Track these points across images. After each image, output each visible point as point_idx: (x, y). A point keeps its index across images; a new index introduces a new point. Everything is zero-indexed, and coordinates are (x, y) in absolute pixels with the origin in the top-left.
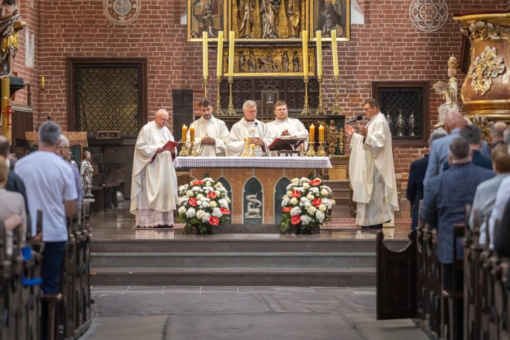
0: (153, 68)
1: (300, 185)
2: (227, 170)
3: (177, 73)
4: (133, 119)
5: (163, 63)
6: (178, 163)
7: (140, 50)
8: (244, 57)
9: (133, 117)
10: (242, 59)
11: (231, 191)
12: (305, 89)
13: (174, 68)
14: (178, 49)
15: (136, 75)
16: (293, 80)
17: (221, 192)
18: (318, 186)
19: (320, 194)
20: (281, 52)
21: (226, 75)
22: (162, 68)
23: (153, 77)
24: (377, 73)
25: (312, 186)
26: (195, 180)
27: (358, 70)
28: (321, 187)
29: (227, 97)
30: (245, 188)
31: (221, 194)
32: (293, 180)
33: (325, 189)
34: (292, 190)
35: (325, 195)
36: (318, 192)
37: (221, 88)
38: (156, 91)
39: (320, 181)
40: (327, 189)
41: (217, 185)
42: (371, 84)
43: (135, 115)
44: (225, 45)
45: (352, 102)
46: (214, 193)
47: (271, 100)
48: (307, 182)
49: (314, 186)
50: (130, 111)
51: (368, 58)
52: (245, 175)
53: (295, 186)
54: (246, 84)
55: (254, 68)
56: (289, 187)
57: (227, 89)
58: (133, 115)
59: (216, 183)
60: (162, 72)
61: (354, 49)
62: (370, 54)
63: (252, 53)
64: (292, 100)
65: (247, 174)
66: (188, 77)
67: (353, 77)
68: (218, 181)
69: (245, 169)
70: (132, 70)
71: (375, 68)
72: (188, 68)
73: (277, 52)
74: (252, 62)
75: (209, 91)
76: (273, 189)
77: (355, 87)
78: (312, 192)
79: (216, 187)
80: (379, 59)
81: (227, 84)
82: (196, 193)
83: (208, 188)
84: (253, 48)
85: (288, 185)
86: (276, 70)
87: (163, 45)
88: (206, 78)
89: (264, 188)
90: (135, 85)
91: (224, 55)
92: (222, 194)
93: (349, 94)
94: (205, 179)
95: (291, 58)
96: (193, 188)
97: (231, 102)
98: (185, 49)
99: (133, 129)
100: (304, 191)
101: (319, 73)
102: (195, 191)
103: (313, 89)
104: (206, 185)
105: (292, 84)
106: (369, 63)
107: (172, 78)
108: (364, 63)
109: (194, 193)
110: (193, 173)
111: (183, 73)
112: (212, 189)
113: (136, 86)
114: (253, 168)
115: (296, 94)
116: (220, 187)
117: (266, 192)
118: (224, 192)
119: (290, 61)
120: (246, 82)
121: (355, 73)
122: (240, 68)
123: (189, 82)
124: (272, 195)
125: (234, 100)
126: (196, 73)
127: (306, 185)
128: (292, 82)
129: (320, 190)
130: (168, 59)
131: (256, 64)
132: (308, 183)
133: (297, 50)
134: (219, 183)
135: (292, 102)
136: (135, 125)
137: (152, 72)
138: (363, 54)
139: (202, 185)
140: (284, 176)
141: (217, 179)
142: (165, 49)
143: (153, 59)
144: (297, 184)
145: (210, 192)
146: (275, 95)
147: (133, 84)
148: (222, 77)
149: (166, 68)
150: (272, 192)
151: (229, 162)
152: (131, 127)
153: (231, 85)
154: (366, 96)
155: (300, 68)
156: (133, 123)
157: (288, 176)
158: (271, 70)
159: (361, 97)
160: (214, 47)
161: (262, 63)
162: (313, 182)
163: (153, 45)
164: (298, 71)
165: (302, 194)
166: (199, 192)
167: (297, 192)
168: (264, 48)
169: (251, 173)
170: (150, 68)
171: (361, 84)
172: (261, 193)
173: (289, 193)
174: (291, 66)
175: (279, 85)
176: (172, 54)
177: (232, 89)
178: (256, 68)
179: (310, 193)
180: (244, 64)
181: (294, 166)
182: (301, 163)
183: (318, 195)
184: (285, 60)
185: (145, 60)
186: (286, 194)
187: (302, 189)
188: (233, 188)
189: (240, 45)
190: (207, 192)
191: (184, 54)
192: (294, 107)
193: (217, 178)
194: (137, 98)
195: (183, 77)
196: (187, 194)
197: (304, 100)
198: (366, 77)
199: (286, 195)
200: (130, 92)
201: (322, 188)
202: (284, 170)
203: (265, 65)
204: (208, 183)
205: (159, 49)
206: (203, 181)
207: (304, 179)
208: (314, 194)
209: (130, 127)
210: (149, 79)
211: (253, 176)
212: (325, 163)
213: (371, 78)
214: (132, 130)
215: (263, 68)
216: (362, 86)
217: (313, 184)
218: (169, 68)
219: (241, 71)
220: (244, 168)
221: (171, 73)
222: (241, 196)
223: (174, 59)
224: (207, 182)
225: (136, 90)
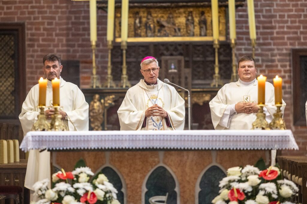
0: (32, 35)
1: (244, 179)
2: (117, 154)
3: (61, 40)
4: (9, 95)
5: (45, 29)
6: (31, 143)
7: (16, 13)
8: (140, 18)
9: (9, 93)
10: (137, 21)
11: (123, 190)
12: (214, 57)
13: (57, 35)
14: (62, 12)
15: (13, 43)
16: (199, 46)
17: (106, 193)
18: (274, 181)
19: (278, 194)
20: (185, 12)
21: (118, 40)
22: (43, 35)
23: (32, 46)
24: (298, 39)
25: (264, 181)
26: (60, 172)
27: (275, 35)
28: (279, 182)
29: (119, 66)
30: (147, 184)
31: (105, 196)
32: (230, 170)
33: (287, 185)
34: (228, 187)
35: (286, 196)
36: (276, 192)
37: (113, 56)
38: (36, 62)
39: (277, 172)
40: (290, 186)
41: (98, 180)
42: (291, 52)
43: (11, 91)
44: (117, 4)
45: (268, 73)
46: (93, 195)
47: (175, 69)
48: (255, 174)
49: (267, 181)
50: (5, 86)
51: (287, 22)
52: (147, 162)
53: (234, 181)
54: (143, 51)
55: (153, 31)
56: (223, 182)
57: (120, 57)
58: (9, 91)
59: (96, 177)
60: (43, 40)
61: (270, 11)
62: (289, 16)
63: (149, 13)
64: (199, 70)
65: (151, 160)
66: (73, 46)
67: (269, 44)
68: (100, 173)
69: (148, 152)
70: (7, 38)
71: (296, 33)
72: (73, 35)
73: (180, 13)
74: (150, 25)
75: (99, 61)
76: (194, 187)
77: (273, 55)
78: (266, 191)
79: (97, 184)
80: (300, 22)
81: (120, 51)
82: (62, 194)
83: (83, 186)
84: (151, 7)
85: (221, 180)
86: (179, 34)
87: (43, 7)
88: (94, 43)
89: (180, 184)
90: (11, 55)
91: (115, 17)
92: (107, 195)
93: (265, 64)
94: (78, 170)
95: (197, 20)
96: (57, 185)
97: (125, 72)
98: (70, 12)
99: (9, 107)
100: (250, 189)
101: (233, 36)
102: (61, 191)
103: (224, 56)
104: (80, 180)
105: (199, 50)
106: (288, 27)
107: (55, 46)
108: (283, 27)
109: (59, 195)
110: (57, 160)
111: (68, 40)
112: (89, 188)
113: (13, 57)
114: (160, 149)
115: (204, 62)
116: (103, 184)
117: (183, 192)
118: (111, 192)
119: (195, 24)
120: (143, 49)
121: (272, 39)
122: (135, 32)
123: (75, 51)
124: (194, 196)
125: (129, 70)
126: (83, 40)
127: (254, 179)
128: (199, 48)
129: (278, 188)
130: (49, 24)
131: (154, 27)
132: (257, 176)
133: (204, 9)
134: (102, 177)
135: (199, 72)
136: (11, 102)
137: (30, 40)
138: (281, 16)
139: (73, 181)
140: (214, 164)
141: (99, 170)
142: (46, 12)
143: (32, 24)
144: (237, 177)
145: (87, 192)
146: (179, 62)
147: (9, 54)
148: (114, 42)
149: (48, 35)
150: (194, 191)
151: (119, 140)
152: (7, 105)
153: (124, 52)
154: (285, 66)
155: (208, 31)
156: (9, 100)
157: (221, 164)
158: (173, 33)
159: (279, 68)
160: (104, 7)
161: (162, 26)
162: (265, 174)
163: (32, 7)
164: (206, 35)
165: (246, 194)
166: (68, 193)
167: (238, 190)
168: (165, 7)
169: (156, 159)
170: (29, 35)
171: (279, 52)
172: (175, 193)
173: (225, 193)
174: (197, 30)
175: (182, 52)
176: (54, 18)
177: (127, 57)
178: (154, 32)
179: (261, 193)
180: (140, 27)
181: (232, 146)
182: (244, 141)
183: (275, 196)
184: (190, 22)
185: (22, 25)
186: (219, 194)
187: (246, 186)
188: (127, 185)
189: (136, 4)
190: (81, 192)
191: (69, 18)
192: (202, 77)
193: (98, 168)
194: (13, 70)
195: (68, 45)
196: (46, 196)
197: (213, 69)
198: (285, 44)
199: (218, 197)
200: (5, 64)
201: (281, 184)
202: (214, 154)
203: (166, 28)
204: (83, 178)
205: (39, 13)
206: (74, 173)
207: (249, 168)
208: (269, 195)
209: (5, 105)
210: (27, 48)
211: (161, 164)
212: (286, 141)
213: (291, 44)
214: (7, 109)
215: (163, 32)
216: (280, 55)
217: (265, 178)
218: (51, 35)
219: (137, 35)
220: (146, 150)
221: (53, 40)
222: (141, 200)
223: (57, 24)
224: (81, 175)
225: (13, 61)
